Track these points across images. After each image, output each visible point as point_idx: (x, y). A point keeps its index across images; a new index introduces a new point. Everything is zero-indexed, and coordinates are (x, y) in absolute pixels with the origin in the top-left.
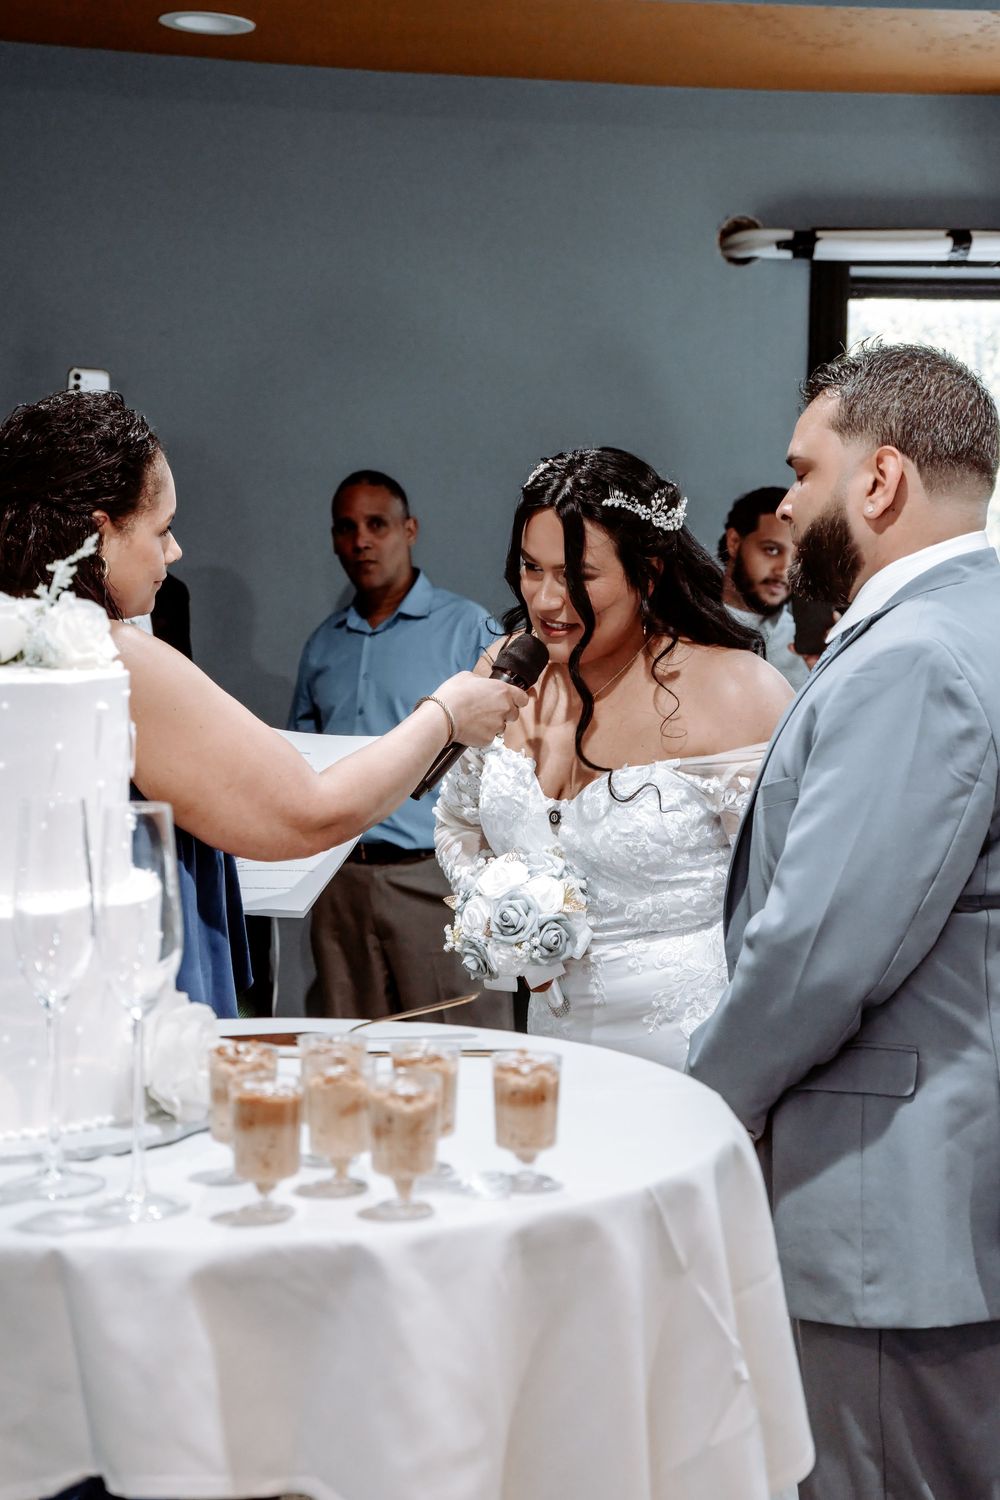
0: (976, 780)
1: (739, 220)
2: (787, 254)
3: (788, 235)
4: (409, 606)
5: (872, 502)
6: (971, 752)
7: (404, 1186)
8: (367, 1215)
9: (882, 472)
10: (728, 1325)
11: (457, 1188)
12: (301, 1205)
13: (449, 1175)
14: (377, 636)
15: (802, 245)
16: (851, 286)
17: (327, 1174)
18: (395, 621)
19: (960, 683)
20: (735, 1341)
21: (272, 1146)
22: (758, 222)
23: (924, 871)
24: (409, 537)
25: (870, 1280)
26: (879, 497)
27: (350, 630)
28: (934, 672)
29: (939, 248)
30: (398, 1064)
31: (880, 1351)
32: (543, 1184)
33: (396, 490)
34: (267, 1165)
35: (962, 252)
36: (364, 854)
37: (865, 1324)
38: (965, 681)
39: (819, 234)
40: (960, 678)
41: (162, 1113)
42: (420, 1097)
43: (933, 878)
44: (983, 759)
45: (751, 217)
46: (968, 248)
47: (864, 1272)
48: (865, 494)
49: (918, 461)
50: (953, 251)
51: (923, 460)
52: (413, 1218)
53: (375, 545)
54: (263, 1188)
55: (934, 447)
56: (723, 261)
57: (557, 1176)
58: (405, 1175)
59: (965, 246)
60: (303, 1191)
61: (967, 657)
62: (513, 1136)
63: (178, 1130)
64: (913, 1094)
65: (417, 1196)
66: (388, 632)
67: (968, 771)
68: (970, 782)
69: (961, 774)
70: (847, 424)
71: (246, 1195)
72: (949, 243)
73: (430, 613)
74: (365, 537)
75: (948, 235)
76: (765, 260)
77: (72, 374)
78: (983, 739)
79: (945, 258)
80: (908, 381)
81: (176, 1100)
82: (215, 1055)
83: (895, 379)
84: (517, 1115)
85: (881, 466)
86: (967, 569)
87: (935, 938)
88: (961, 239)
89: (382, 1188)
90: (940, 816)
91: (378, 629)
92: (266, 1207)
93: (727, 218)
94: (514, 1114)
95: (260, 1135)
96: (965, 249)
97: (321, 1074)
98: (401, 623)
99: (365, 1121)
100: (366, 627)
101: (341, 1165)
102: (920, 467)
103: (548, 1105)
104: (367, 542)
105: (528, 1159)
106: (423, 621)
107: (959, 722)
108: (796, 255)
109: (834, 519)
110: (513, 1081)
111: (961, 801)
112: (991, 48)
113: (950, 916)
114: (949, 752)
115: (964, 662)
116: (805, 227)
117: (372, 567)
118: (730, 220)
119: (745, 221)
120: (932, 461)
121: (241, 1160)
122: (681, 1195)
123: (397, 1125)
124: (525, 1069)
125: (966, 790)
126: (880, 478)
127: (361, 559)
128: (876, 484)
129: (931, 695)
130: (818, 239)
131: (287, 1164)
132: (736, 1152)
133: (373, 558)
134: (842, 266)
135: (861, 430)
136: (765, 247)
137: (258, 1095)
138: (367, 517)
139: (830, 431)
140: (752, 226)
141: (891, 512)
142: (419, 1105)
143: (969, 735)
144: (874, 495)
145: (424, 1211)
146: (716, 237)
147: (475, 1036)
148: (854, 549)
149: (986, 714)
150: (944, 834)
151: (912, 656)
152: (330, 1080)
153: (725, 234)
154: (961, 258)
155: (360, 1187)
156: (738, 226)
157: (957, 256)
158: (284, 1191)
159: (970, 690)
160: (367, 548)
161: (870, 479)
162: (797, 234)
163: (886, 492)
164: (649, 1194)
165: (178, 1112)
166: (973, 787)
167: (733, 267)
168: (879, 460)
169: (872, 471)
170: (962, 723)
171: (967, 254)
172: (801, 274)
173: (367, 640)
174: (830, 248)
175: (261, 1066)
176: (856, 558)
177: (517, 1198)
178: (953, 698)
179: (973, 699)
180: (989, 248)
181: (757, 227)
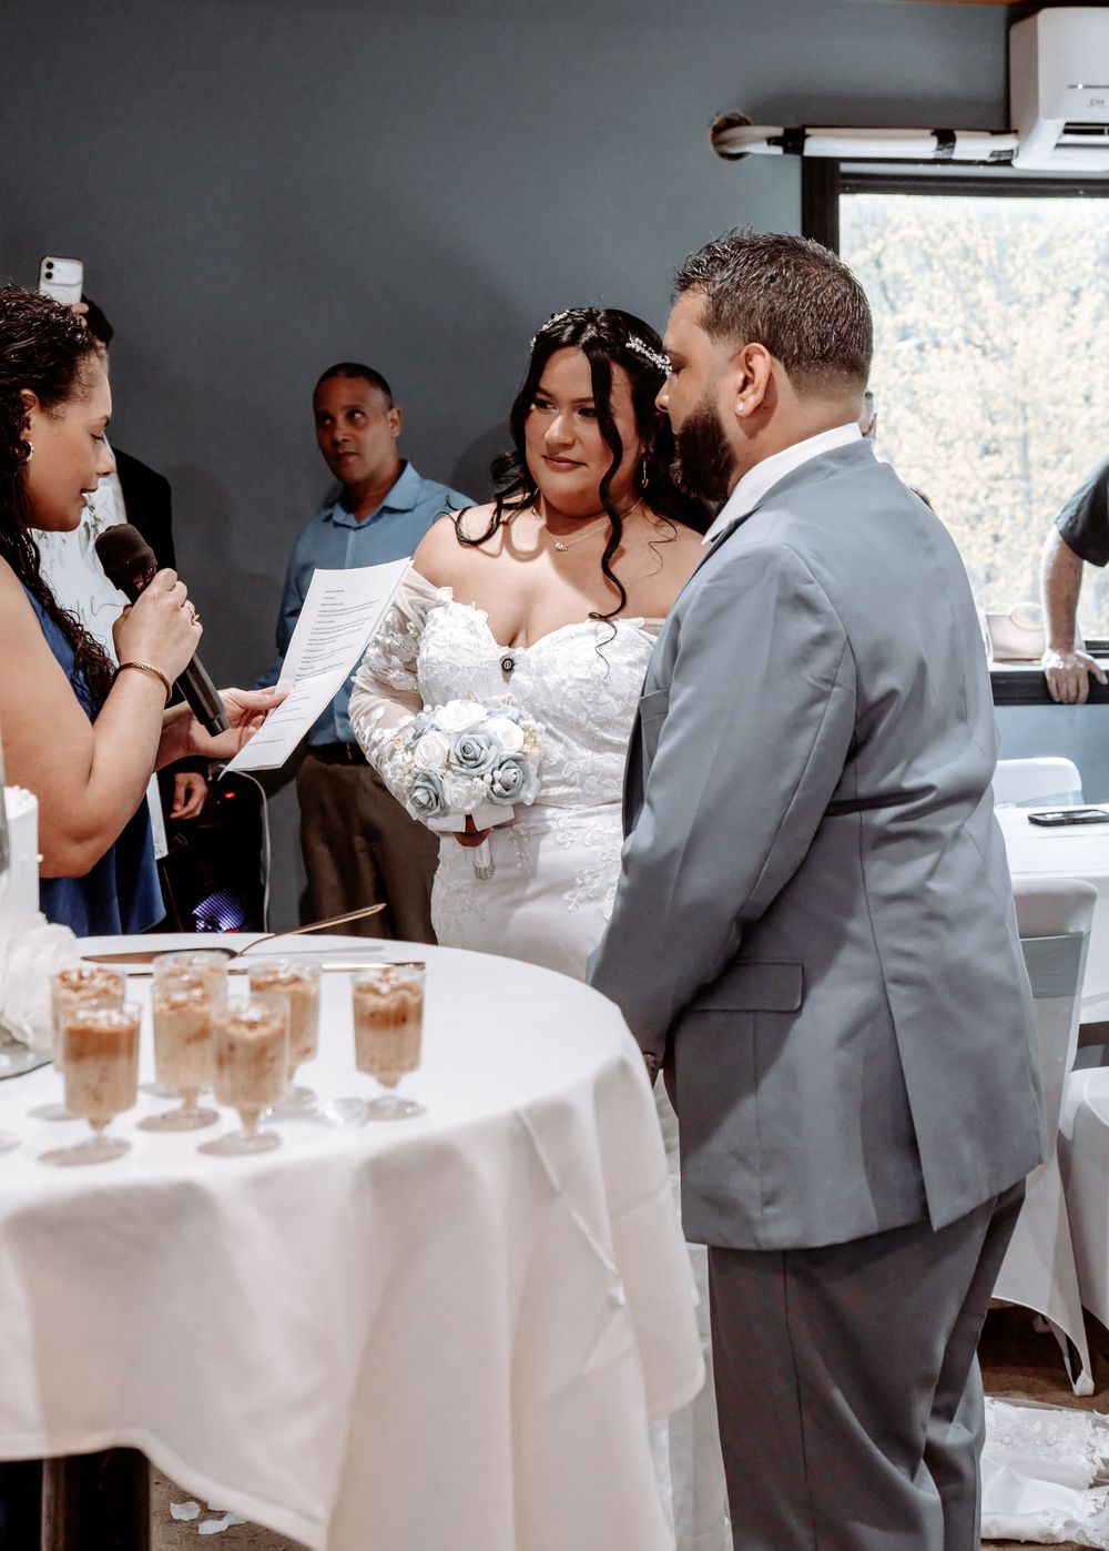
0: (833, 685)
1: (729, 117)
2: (778, 150)
3: (778, 131)
4: (393, 500)
5: (743, 400)
6: (826, 657)
7: (250, 1117)
8: (209, 1149)
9: (751, 370)
10: (603, 1249)
11: (311, 1115)
12: (139, 1140)
13: (309, 1101)
14: (363, 530)
15: (792, 141)
16: (841, 181)
17: (175, 1104)
18: (379, 515)
19: (810, 588)
20: (611, 1266)
21: (102, 1079)
22: (749, 118)
23: (786, 781)
24: (392, 427)
25: (768, 1201)
26: (748, 395)
27: (337, 525)
28: (783, 577)
29: (926, 147)
30: (256, 987)
31: (785, 1274)
32: (405, 1109)
33: (377, 380)
34: (98, 1099)
35: (946, 150)
36: (349, 754)
37: (764, 1247)
38: (817, 585)
39: (808, 131)
40: (810, 582)
41: (14, 1042)
42: (264, 1022)
43: (795, 787)
44: (837, 664)
45: (742, 115)
46: (952, 147)
47: (762, 1193)
48: (736, 391)
49: (785, 362)
50: (938, 149)
51: (790, 361)
52: (258, 1151)
53: (355, 437)
54: (97, 1124)
55: (800, 347)
56: (716, 156)
57: (421, 1100)
58: (250, 1106)
59: (950, 145)
60: (148, 1125)
61: (820, 558)
62: (372, 1060)
63: (30, 1059)
64: (800, 1009)
65: (261, 1129)
66: (373, 526)
67: (824, 676)
68: (826, 688)
69: (816, 680)
70: (715, 323)
71: (79, 1131)
72: (933, 143)
73: (416, 506)
74: (343, 430)
75: (933, 134)
76: (758, 156)
77: (44, 263)
78: (838, 643)
79: (931, 156)
80: (772, 279)
81: (27, 1028)
82: (58, 981)
83: (759, 277)
84: (379, 1039)
85: (750, 364)
86: (833, 465)
87: (806, 849)
88: (946, 137)
89: (230, 1120)
90: (796, 724)
91: (364, 523)
92: (100, 1144)
93: (718, 115)
94: (376, 1038)
95: (91, 1068)
96: (949, 148)
97: (167, 1000)
98: (386, 517)
99: (209, 1048)
100: (351, 520)
101: (189, 1094)
102: (787, 368)
103: (410, 1028)
104: (346, 435)
105: (391, 1084)
106: (408, 515)
107: (810, 627)
108: (785, 151)
109: (707, 416)
110: (373, 1002)
111: (819, 708)
113: (822, 821)
114: (804, 657)
115: (816, 564)
116: (794, 125)
117: (351, 459)
118: (721, 116)
119: (736, 118)
120: (799, 363)
121: (71, 1094)
122: (555, 1116)
123: (239, 1054)
124: (384, 988)
125: (822, 696)
126: (749, 374)
127: (340, 451)
128: (746, 382)
129: (780, 601)
130: (808, 136)
131: (124, 1096)
132: (623, 1067)
133: (353, 450)
134: (831, 163)
135: (728, 329)
136: (757, 145)
137: (89, 1024)
138: (345, 407)
139: (697, 328)
140: (742, 122)
141: (764, 410)
142: (263, 1031)
143: (823, 640)
144: (745, 393)
145: (271, 1141)
146: (710, 132)
147: (380, 949)
148: (727, 448)
149: (840, 617)
150: (805, 743)
151: (762, 561)
152: (174, 1007)
153: (718, 130)
154: (946, 157)
155: (208, 1119)
156: (730, 123)
157: (941, 155)
158: (123, 1125)
159: (822, 593)
160: (345, 440)
161: (741, 376)
162: (786, 131)
163: (755, 391)
164: (517, 1117)
165: (30, 1040)
166: (830, 693)
167: (726, 162)
168: (748, 357)
169: (742, 369)
170: (814, 628)
171: (952, 152)
172: (792, 169)
173: (352, 534)
174: (819, 145)
175: (105, 992)
176: (730, 456)
177: (373, 1125)
178: (804, 604)
179: (826, 604)
180: (973, 147)
181: (748, 124)
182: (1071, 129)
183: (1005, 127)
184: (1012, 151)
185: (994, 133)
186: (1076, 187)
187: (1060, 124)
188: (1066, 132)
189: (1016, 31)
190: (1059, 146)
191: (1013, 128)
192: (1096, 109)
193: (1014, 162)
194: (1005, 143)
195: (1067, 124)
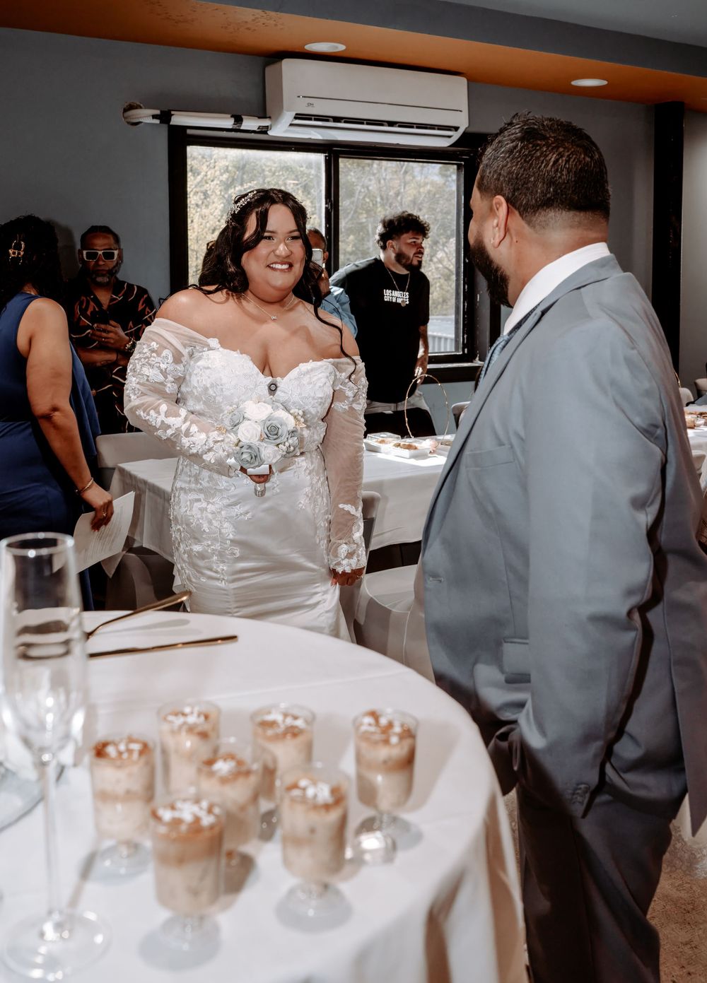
1: (130, 104)
2: (157, 121)
3: (158, 112)
15: (165, 117)
16: (188, 139)
22: (142, 106)
29: (228, 123)
39: (173, 112)
45: (138, 104)
46: (241, 124)
50: (234, 124)
56: (124, 124)
59: (240, 122)
72: (231, 121)
75: (232, 117)
76: (146, 123)
79: (231, 127)
88: (238, 120)
93: (125, 103)
96: (239, 124)
108: (161, 122)
112: (255, 30)
116: (165, 109)
118: (128, 104)
119: (135, 105)
130: (172, 115)
134: (184, 129)
136: (146, 116)
140: (138, 107)
146: (120, 112)
153: (125, 110)
154: (238, 128)
156: (131, 107)
157: (236, 127)
162: (161, 112)
167: (130, 127)
171: (240, 126)
172: (164, 131)
174: (179, 119)
180: (250, 124)
181: (141, 108)
182: (298, 117)
183: (263, 116)
184: (268, 126)
185: (259, 118)
186: (291, 146)
187: (293, 114)
188: (296, 118)
189: (268, 70)
190: (291, 125)
191: (268, 116)
192: (310, 108)
193: (268, 132)
194: (265, 123)
195: (296, 114)
